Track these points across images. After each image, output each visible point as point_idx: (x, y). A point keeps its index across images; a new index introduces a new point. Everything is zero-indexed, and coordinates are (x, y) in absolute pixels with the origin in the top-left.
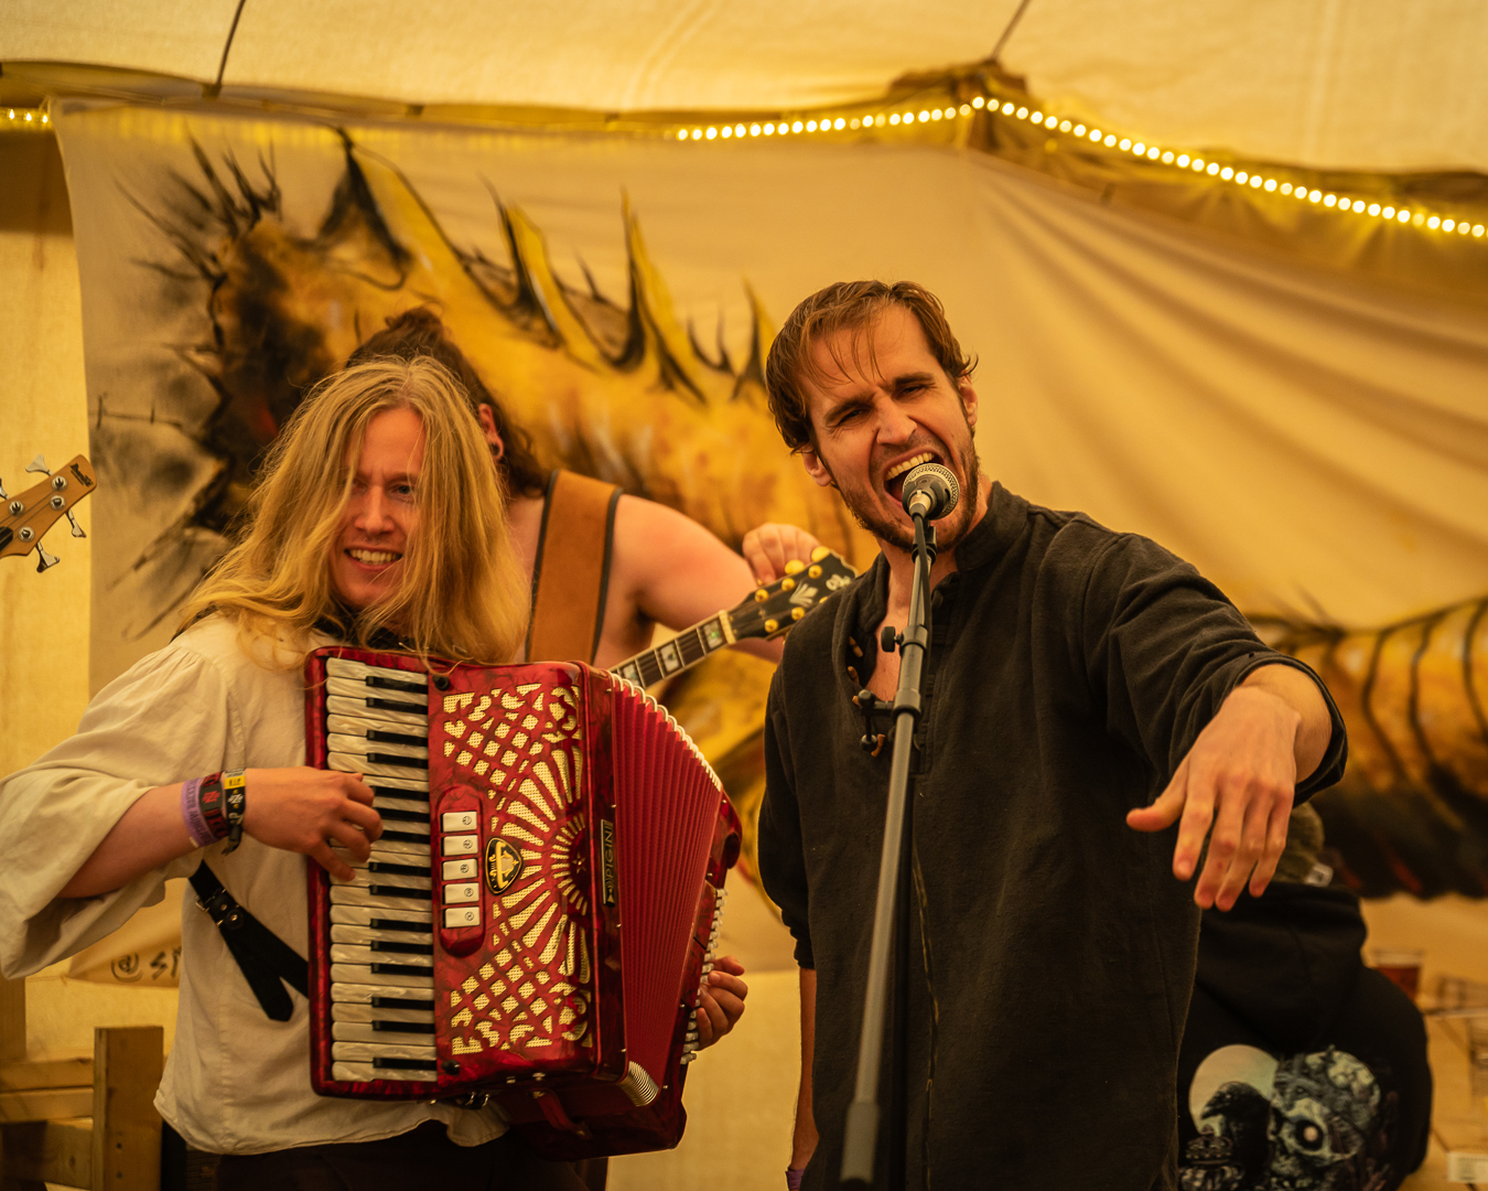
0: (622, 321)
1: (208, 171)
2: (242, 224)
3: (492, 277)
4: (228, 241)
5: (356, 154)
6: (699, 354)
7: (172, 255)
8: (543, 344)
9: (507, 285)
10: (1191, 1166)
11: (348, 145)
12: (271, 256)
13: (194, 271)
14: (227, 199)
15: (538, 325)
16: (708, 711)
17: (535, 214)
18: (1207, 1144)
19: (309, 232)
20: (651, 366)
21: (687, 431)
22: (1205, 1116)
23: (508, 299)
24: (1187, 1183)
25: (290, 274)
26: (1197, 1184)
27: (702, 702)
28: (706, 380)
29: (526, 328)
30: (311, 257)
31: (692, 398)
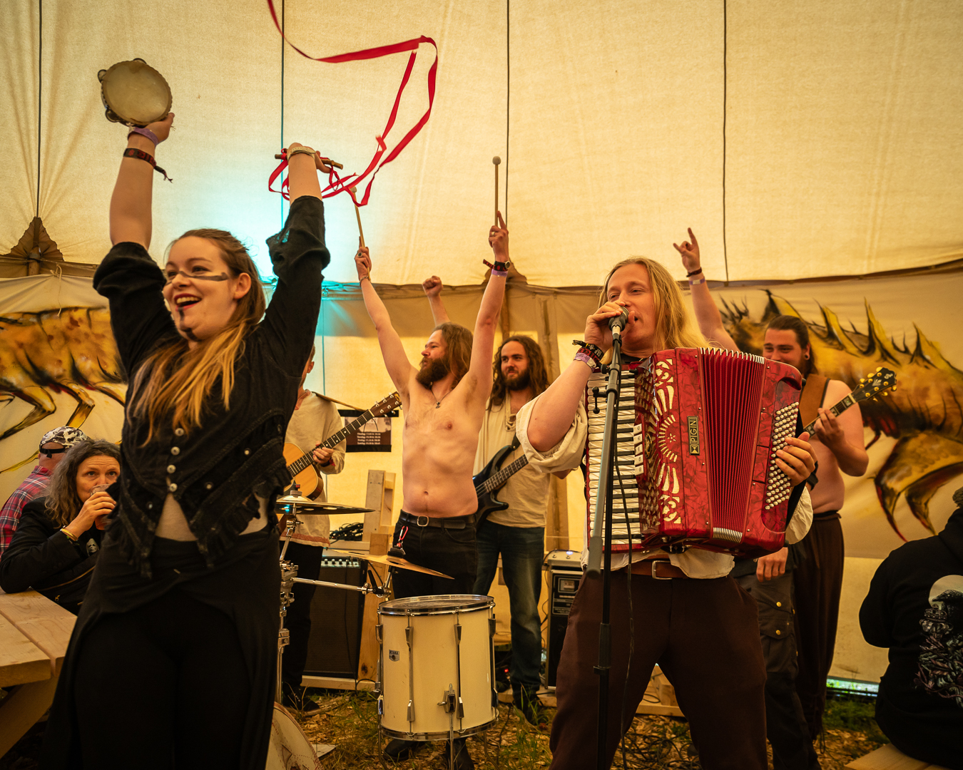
0: (867, 339)
1: (727, 306)
2: (737, 321)
3: (819, 329)
4: (732, 326)
5: (772, 297)
6: (896, 348)
8: (838, 349)
9: (824, 331)
10: (926, 620)
11: (769, 293)
12: (746, 329)
14: (732, 314)
15: (835, 343)
16: (907, 468)
17: (833, 309)
18: (934, 612)
19: (758, 321)
20: (878, 353)
22: (934, 600)
23: (824, 336)
24: (924, 626)
25: (752, 334)
26: (929, 628)
27: (903, 465)
28: (899, 357)
29: (831, 344)
30: (758, 328)
31: (894, 363)
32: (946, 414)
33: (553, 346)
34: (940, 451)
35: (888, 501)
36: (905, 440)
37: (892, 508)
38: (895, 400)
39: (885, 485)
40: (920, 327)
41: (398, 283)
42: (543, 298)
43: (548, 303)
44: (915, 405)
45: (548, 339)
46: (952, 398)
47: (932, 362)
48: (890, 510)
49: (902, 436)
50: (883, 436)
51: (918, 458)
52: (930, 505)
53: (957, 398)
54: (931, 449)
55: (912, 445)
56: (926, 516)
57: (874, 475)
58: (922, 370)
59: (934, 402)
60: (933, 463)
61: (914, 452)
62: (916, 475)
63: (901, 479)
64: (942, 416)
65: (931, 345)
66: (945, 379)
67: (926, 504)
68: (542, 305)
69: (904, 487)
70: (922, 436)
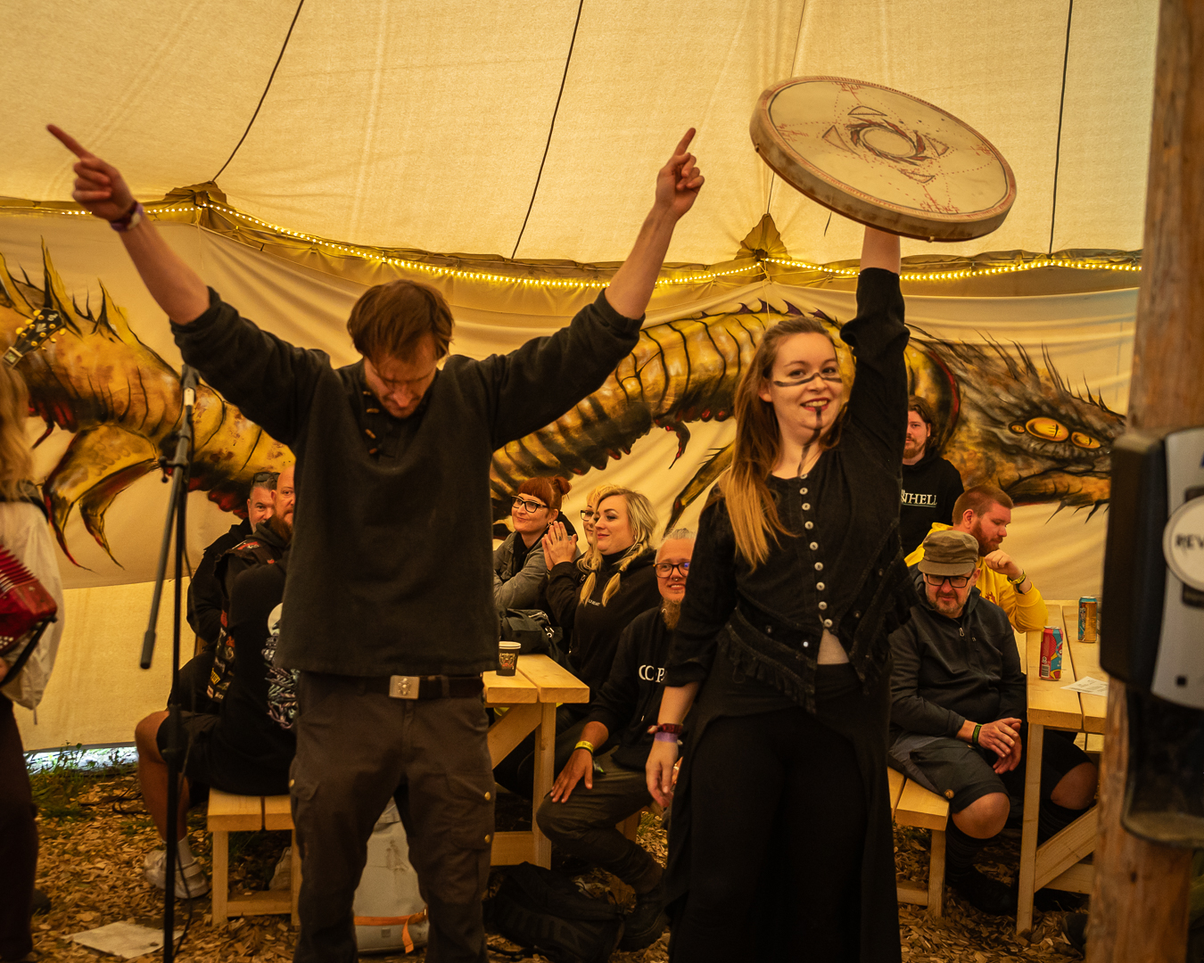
0: (43, 294)
6: (77, 311)
8: (4, 305)
16: (82, 470)
21: (72, 346)
27: (79, 466)
28: (81, 323)
31: (74, 331)
32: (130, 401)
34: (121, 448)
35: (58, 515)
36: (84, 434)
37: (63, 522)
38: (73, 380)
39: (55, 493)
40: (106, 286)
44: (97, 389)
46: (138, 382)
47: (118, 334)
48: (61, 526)
49: (79, 430)
50: (57, 428)
51: (96, 457)
52: (105, 516)
53: (143, 381)
54: (111, 446)
55: (91, 440)
56: (101, 531)
57: (43, 481)
58: (106, 343)
59: (118, 386)
60: (113, 463)
61: (91, 449)
62: (93, 478)
63: (74, 484)
64: (126, 403)
65: (118, 311)
66: (132, 357)
67: (102, 515)
69: (80, 494)
70: (103, 429)
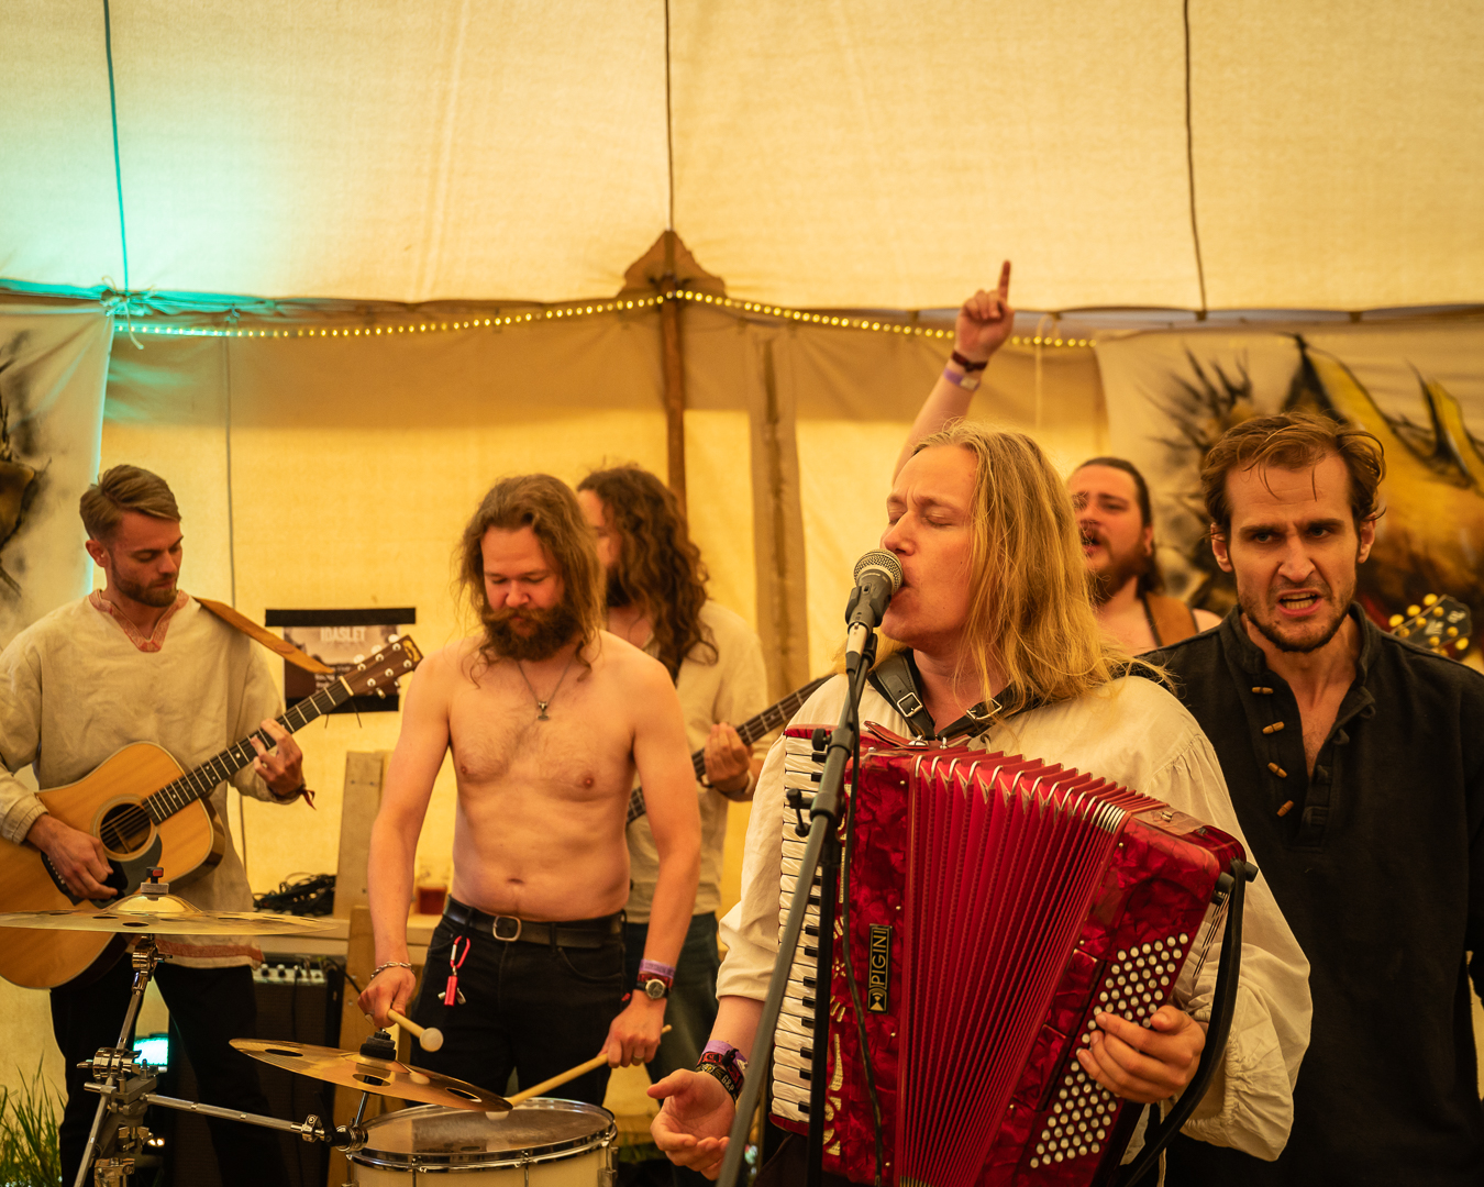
1: (1200, 373)
2: (1223, 408)
3: (1414, 436)
4: (1212, 420)
5: (1310, 353)
7: (1174, 433)
8: (1457, 485)
9: (1427, 442)
11: (1302, 345)
13: (1188, 442)
14: (1212, 392)
15: (1453, 470)
17: (1451, 387)
19: (1273, 411)
23: (1427, 452)
29: (1442, 473)
33: (785, 451)
41: (410, 297)
42: (763, 333)
43: (776, 346)
45: (773, 432)
68: (762, 350)
